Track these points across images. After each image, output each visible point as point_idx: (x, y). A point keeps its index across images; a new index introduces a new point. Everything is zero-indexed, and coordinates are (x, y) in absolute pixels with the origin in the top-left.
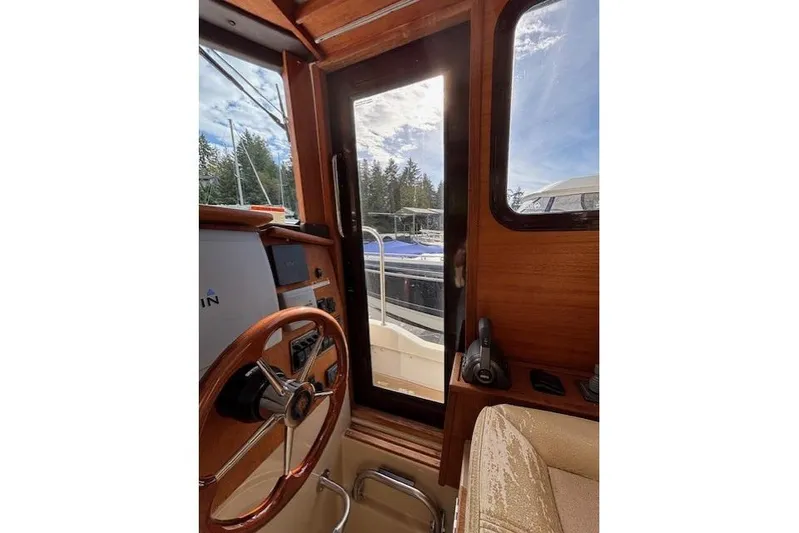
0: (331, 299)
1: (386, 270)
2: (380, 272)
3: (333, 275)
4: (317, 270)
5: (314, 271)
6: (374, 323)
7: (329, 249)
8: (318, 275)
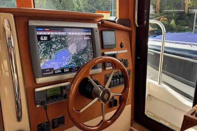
0: (127, 60)
1: (165, 52)
2: (160, 53)
3: (130, 48)
4: (121, 43)
5: (120, 44)
6: (149, 81)
7: (130, 33)
8: (121, 46)
